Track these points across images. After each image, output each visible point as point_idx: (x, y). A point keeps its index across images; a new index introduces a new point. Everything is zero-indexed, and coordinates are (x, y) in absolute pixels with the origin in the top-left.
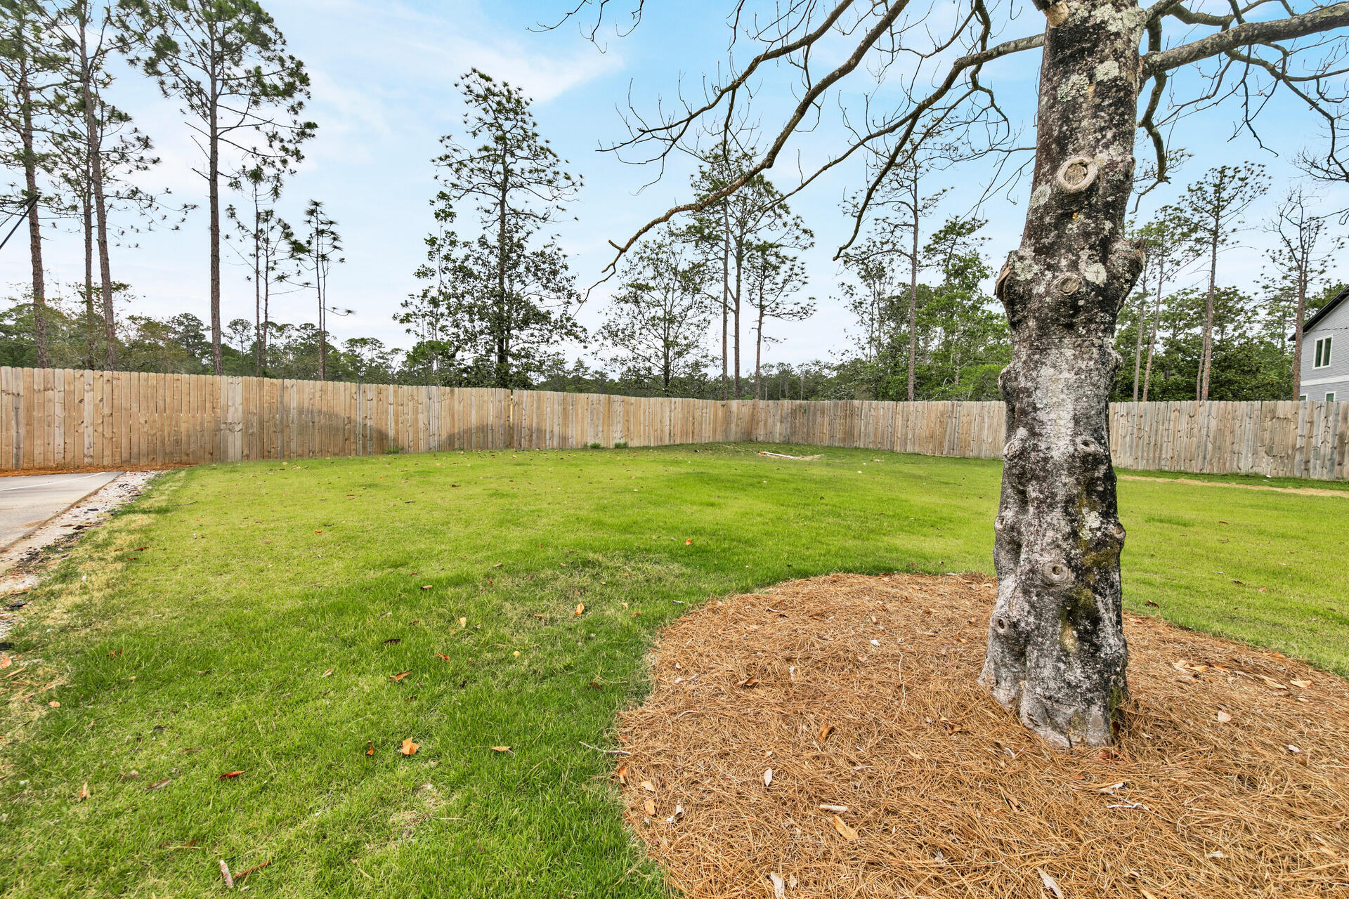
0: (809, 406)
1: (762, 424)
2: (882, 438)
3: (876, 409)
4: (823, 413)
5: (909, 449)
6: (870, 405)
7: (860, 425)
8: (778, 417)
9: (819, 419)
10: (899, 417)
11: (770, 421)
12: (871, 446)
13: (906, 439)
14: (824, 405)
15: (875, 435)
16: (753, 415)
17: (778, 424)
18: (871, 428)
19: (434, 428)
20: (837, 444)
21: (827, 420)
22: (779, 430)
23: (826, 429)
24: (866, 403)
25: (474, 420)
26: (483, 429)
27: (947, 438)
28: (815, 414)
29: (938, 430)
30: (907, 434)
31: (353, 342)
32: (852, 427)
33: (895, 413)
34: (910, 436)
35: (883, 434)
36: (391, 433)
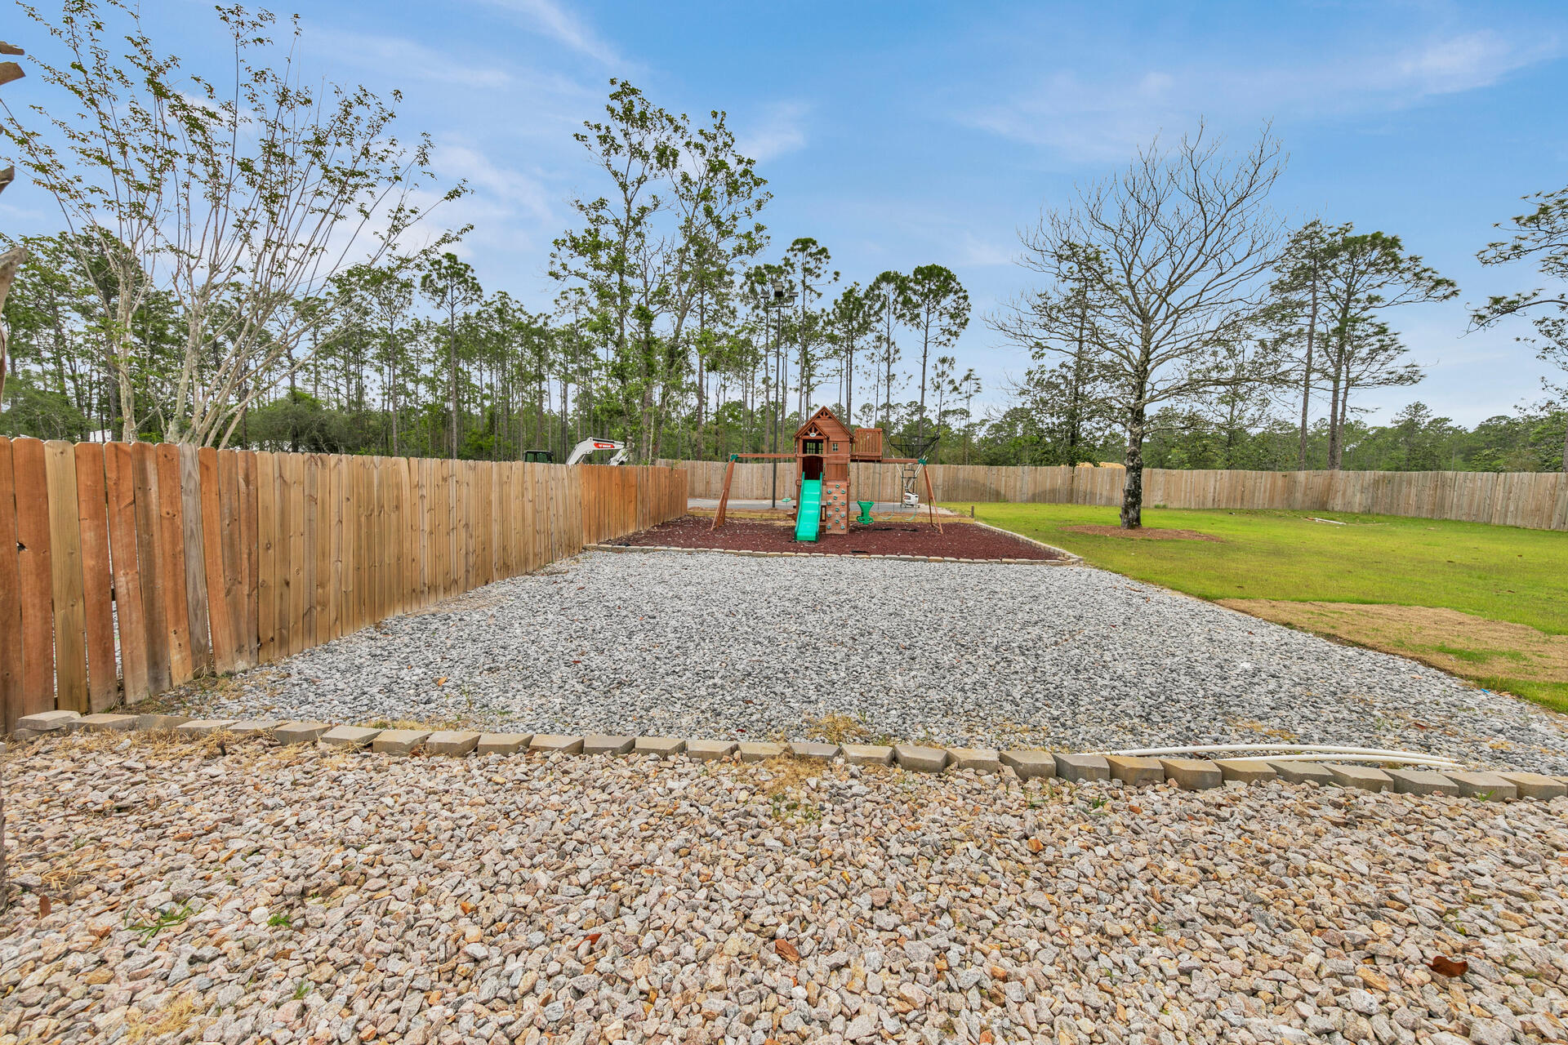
0: (1393, 477)
1: (1340, 494)
2: (1478, 510)
3: (1473, 480)
4: (1410, 484)
5: (1510, 521)
6: (1466, 476)
7: (1452, 496)
8: (1358, 487)
9: (1404, 490)
10: (1500, 489)
11: (1349, 492)
12: (1464, 518)
13: (1506, 511)
14: (1411, 476)
15: (1470, 505)
16: (1330, 484)
17: (1358, 495)
18: (1465, 501)
19: (1025, 490)
20: (1424, 516)
21: (1413, 491)
22: (1358, 500)
23: (1412, 500)
24: (1461, 474)
25: (1048, 485)
26: (1053, 491)
27: (1558, 511)
28: (1400, 485)
29: (1547, 503)
30: (1507, 506)
31: (946, 413)
32: (1443, 498)
33: (1495, 484)
34: (1512, 508)
35: (1479, 506)
36: (1003, 492)
